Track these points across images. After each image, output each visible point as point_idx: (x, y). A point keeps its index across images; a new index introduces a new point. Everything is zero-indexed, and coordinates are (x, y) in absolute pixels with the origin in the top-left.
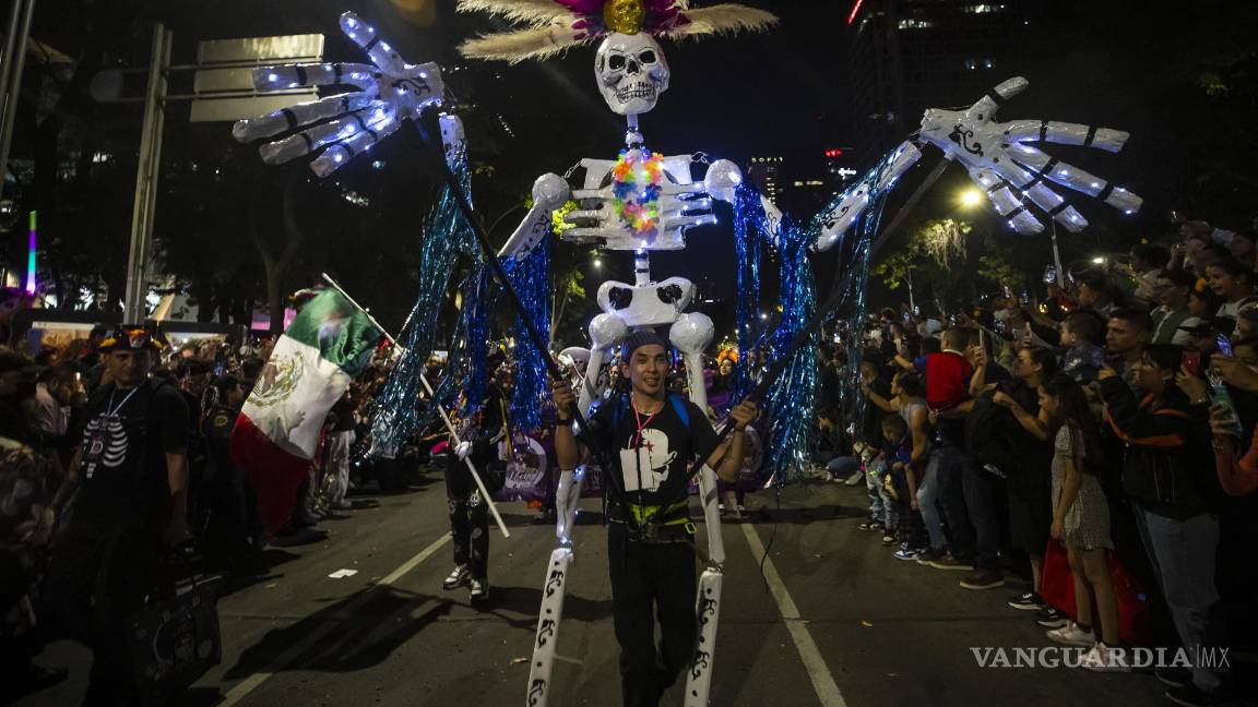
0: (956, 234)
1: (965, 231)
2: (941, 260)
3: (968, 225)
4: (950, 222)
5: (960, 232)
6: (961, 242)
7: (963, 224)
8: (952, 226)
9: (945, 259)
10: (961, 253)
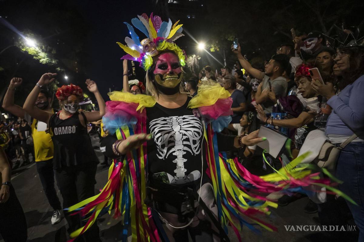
0: (196, 60)
1: (199, 59)
2: (192, 69)
3: (200, 57)
4: (194, 56)
5: (197, 59)
6: (198, 63)
7: (198, 56)
8: (195, 57)
9: (193, 69)
10: (198, 66)
